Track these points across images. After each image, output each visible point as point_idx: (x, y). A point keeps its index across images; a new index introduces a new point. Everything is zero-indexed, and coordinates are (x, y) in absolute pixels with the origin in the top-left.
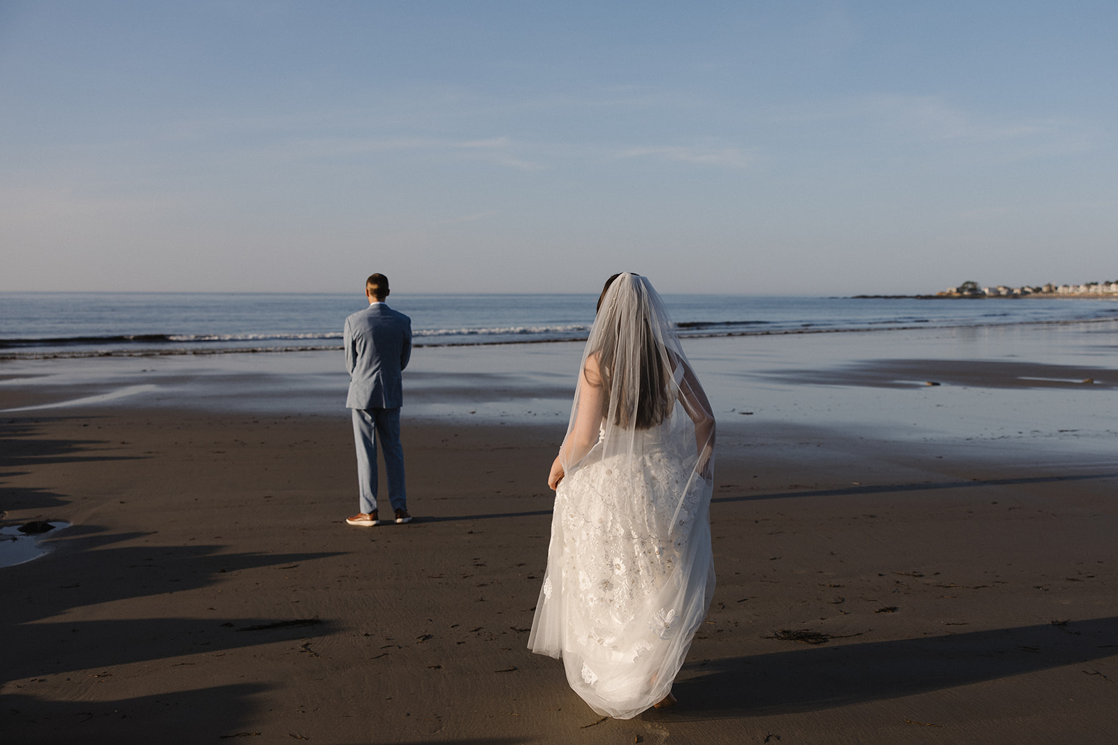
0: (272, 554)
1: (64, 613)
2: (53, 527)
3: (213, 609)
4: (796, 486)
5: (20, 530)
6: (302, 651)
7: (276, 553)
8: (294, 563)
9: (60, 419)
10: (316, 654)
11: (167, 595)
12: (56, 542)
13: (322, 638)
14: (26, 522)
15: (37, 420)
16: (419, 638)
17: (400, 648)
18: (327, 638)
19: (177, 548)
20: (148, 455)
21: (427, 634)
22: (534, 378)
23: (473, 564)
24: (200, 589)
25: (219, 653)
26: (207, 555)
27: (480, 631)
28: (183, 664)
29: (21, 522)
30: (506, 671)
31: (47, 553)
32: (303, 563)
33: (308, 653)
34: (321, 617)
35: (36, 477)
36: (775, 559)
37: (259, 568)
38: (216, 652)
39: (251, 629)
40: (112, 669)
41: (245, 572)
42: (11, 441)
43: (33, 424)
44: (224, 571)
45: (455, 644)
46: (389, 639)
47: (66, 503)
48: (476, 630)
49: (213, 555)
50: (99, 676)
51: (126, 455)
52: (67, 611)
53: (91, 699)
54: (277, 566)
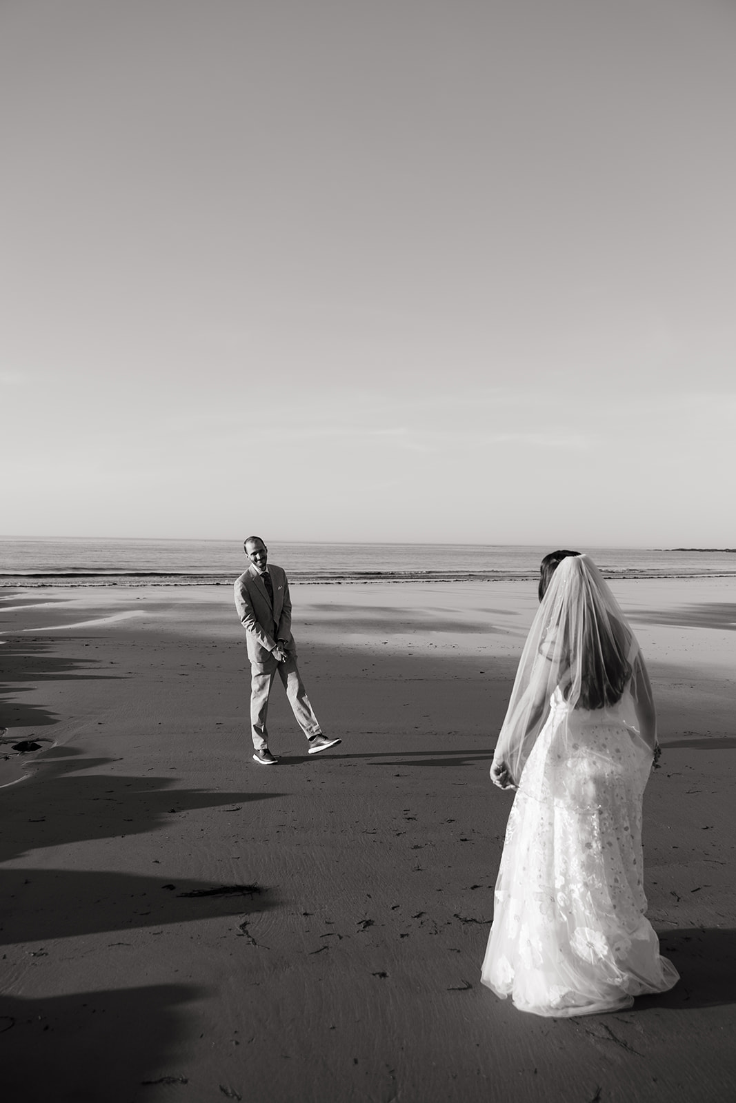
0: (218, 792)
1: (24, 856)
2: (40, 747)
3: (158, 862)
4: (691, 733)
5: (15, 748)
6: (240, 935)
7: (222, 792)
8: (237, 805)
9: (70, 638)
10: (253, 940)
11: (119, 838)
12: (39, 763)
13: (260, 914)
14: (20, 740)
15: (52, 639)
16: (360, 923)
17: (341, 938)
18: (265, 914)
19: (137, 779)
20: (128, 675)
21: (368, 919)
22: (431, 612)
23: (404, 816)
24: (149, 834)
25: (155, 929)
26: (161, 790)
27: (423, 918)
28: (119, 944)
29: (16, 740)
30: (460, 989)
31: (29, 776)
32: (245, 805)
33: (245, 938)
34: (261, 883)
35: (38, 694)
36: (707, 828)
37: (204, 809)
38: (155, 927)
39: (191, 895)
40: (48, 944)
41: (192, 812)
42: (29, 657)
43: (49, 642)
44: (173, 811)
45: (399, 937)
46: (328, 923)
47: (55, 721)
48: (418, 916)
49: (166, 790)
50: (35, 954)
51: (111, 675)
52: (26, 853)
53: (20, 993)
54: (221, 808)
